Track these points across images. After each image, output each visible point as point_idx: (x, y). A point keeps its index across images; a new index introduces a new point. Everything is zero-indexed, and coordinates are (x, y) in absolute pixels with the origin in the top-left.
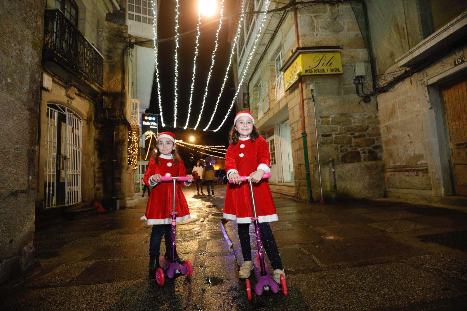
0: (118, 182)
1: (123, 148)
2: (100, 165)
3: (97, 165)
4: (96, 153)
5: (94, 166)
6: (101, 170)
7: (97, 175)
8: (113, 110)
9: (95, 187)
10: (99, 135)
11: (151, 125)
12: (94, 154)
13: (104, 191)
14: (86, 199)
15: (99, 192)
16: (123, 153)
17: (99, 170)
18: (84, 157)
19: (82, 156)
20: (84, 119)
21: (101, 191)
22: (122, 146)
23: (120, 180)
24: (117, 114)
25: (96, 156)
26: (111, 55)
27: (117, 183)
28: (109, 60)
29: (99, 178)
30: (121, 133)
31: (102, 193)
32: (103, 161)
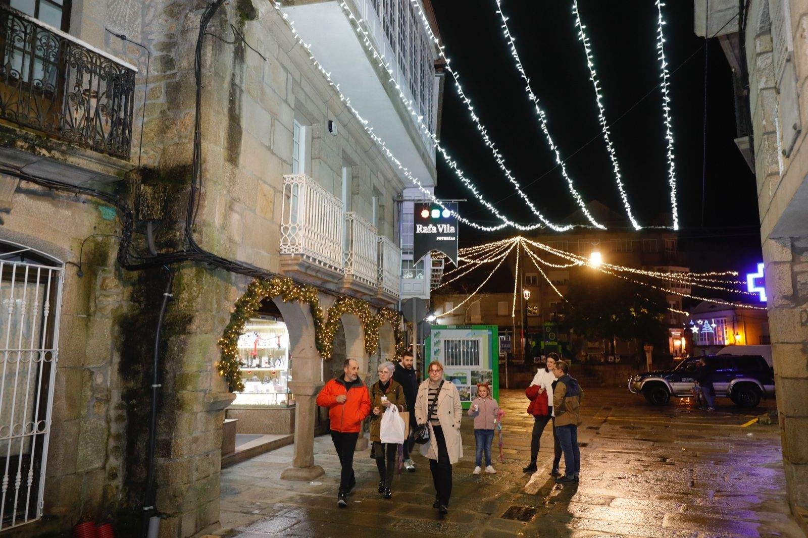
0: (162, 456)
1: (184, 342)
2: (124, 397)
3: (116, 398)
4: (117, 359)
5: (108, 400)
6: (125, 414)
7: (114, 428)
8: (167, 222)
9: (108, 467)
10: (132, 303)
11: (438, 234)
12: (111, 363)
13: (127, 482)
14: (56, 511)
15: (114, 483)
16: (185, 359)
17: (120, 412)
18: (63, 379)
19: (57, 374)
20: (70, 263)
21: (119, 482)
22: (182, 337)
23: (167, 449)
24: (178, 234)
25: (116, 367)
26: (172, 55)
27: (161, 461)
28: (168, 73)
29: (118, 437)
30: (185, 295)
31: (121, 487)
32: (131, 384)
